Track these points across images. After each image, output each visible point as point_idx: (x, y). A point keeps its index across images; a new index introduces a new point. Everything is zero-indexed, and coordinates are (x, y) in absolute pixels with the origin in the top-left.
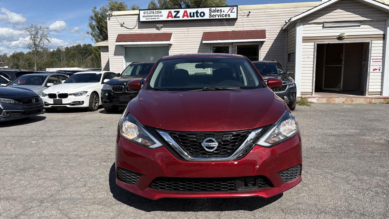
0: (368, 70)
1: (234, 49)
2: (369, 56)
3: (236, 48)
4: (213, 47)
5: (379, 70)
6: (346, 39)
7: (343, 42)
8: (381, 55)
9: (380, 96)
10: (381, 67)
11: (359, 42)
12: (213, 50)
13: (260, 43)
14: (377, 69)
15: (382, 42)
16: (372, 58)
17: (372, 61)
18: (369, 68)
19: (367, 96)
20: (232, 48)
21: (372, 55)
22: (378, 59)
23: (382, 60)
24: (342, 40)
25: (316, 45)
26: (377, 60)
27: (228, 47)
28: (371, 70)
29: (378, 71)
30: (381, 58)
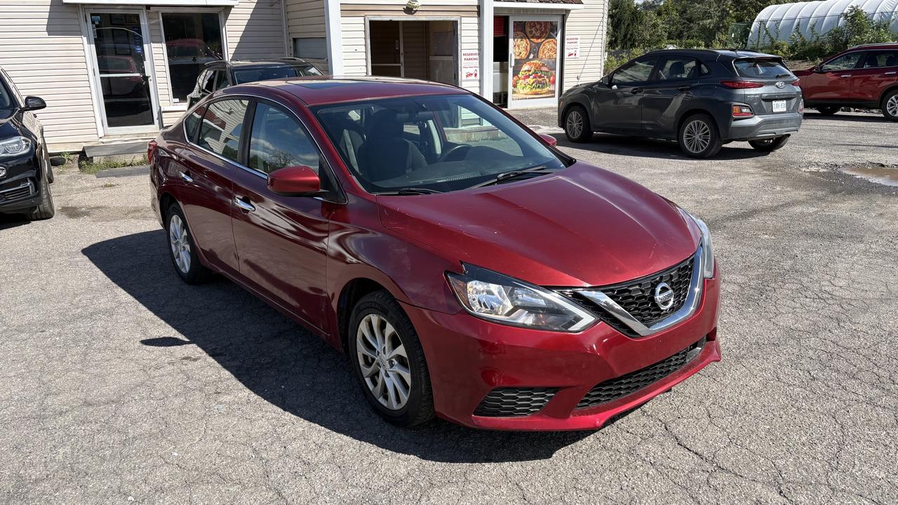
0: (460, 77)
1: (154, 22)
2: (459, 48)
3: (161, 19)
4: (92, 15)
5: (476, 75)
6: (420, 13)
7: (415, 19)
8: (477, 46)
9: (479, 126)
10: (478, 69)
11: (441, 19)
12: (93, 22)
13: (222, 8)
14: (472, 74)
15: (476, 20)
16: (463, 52)
17: (463, 57)
18: (460, 72)
19: (460, 128)
20: (149, 19)
21: (464, 46)
22: (472, 54)
23: (478, 56)
24: (412, 14)
25: (368, 24)
26: (471, 57)
27: (137, 17)
28: (464, 77)
29: (473, 77)
30: (477, 52)
